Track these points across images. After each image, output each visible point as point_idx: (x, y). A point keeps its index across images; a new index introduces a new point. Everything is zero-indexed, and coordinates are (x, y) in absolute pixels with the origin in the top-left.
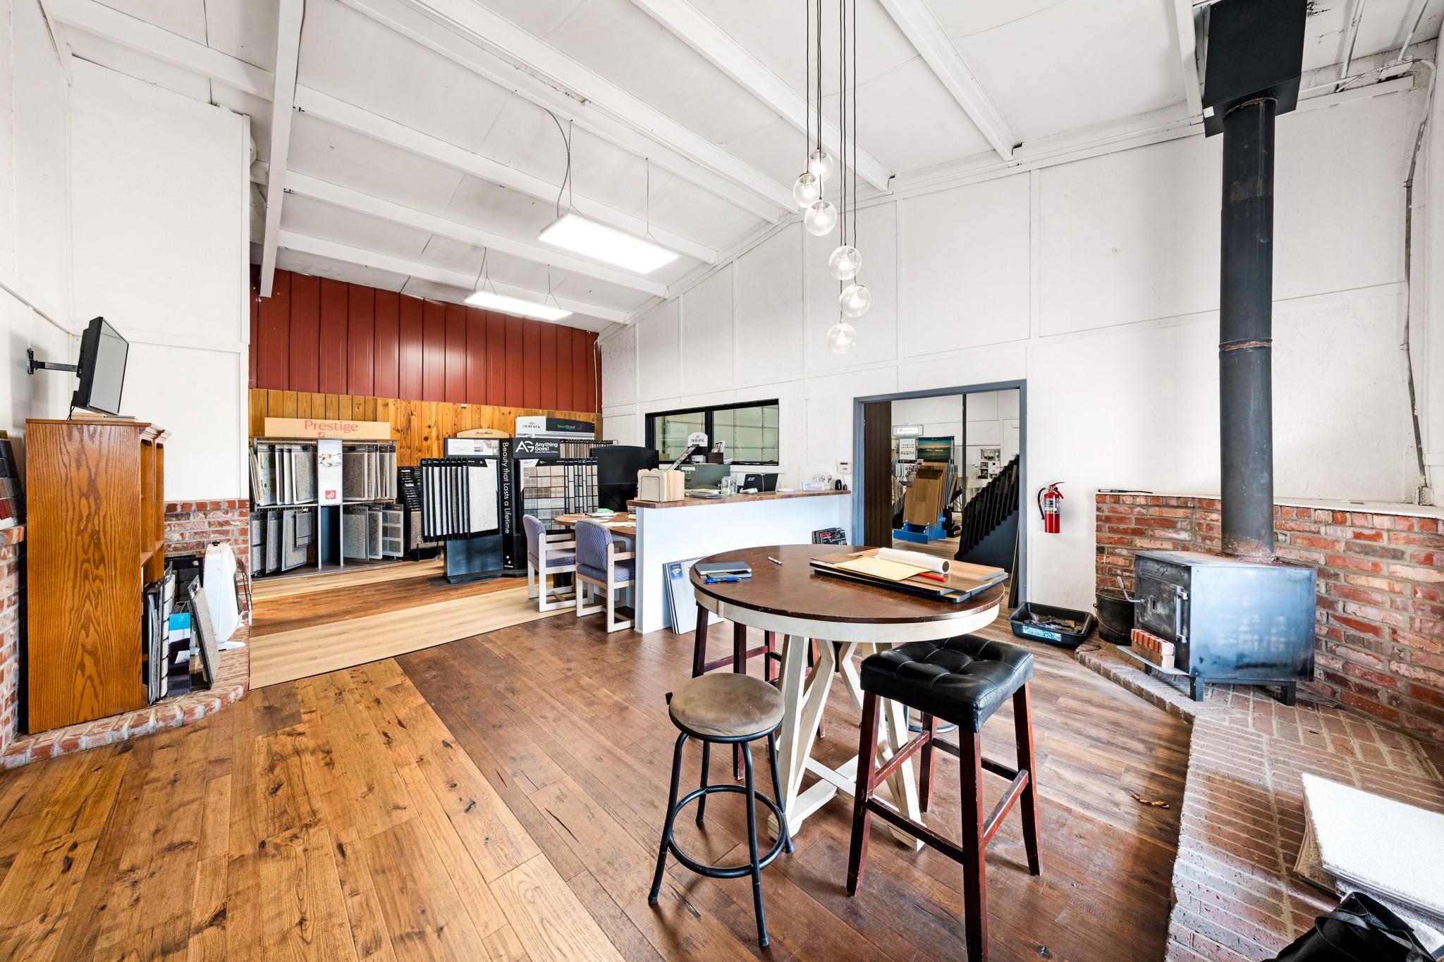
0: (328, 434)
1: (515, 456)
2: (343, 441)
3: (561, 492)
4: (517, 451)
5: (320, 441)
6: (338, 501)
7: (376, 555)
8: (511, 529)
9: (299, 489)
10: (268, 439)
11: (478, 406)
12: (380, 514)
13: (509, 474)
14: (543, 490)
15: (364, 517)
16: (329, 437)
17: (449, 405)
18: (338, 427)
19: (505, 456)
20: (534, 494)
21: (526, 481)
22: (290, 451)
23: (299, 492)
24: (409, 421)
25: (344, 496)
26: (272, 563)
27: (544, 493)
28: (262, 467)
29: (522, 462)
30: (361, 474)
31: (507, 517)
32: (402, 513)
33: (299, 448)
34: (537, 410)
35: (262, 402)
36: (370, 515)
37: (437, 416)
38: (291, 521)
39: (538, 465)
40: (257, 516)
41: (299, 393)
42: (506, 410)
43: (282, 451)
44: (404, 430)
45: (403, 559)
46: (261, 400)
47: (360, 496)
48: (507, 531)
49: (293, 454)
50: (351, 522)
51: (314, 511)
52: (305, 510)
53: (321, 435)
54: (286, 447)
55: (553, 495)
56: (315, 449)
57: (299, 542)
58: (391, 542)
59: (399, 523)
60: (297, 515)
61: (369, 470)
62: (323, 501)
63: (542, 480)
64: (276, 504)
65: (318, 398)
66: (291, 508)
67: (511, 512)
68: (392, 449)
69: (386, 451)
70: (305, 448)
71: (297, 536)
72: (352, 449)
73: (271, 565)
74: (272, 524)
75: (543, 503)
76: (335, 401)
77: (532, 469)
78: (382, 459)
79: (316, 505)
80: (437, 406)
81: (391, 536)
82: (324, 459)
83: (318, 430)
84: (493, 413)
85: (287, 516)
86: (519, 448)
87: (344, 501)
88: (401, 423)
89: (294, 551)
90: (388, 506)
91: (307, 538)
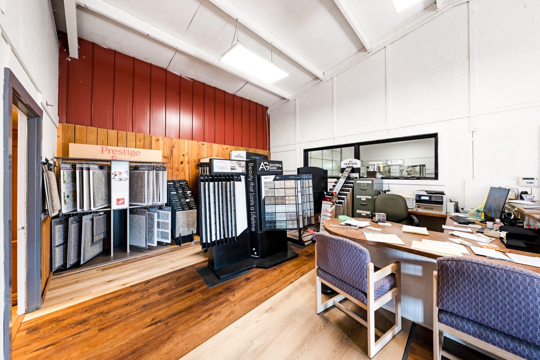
0: (119, 157)
1: (258, 173)
2: (130, 162)
3: (293, 200)
4: (260, 169)
5: (112, 162)
6: (126, 206)
7: (152, 243)
8: (256, 228)
9: (96, 198)
10: (72, 159)
11: (211, 144)
12: (156, 215)
13: (254, 187)
14: (280, 198)
15: (144, 217)
16: (120, 159)
17: (195, 142)
18: (126, 152)
19: (250, 173)
20: (273, 201)
21: (266, 192)
22: (88, 169)
23: (96, 201)
24: (172, 151)
25: (130, 201)
26: (72, 258)
27: (281, 201)
28: (64, 182)
29: (263, 177)
30: (143, 186)
31: (253, 219)
32: (170, 213)
33: (96, 167)
34: (240, 148)
35: (71, 134)
36: (149, 214)
37: (188, 149)
38: (90, 224)
39: (275, 179)
40: (61, 221)
41: (99, 129)
42: (225, 147)
43: (82, 169)
44: (169, 157)
45: (171, 244)
46: (70, 132)
47: (142, 202)
48: (253, 229)
49: (91, 172)
50: (135, 220)
51: (108, 214)
52: (101, 213)
53: (114, 158)
54: (85, 166)
55: (287, 202)
56: (109, 168)
57: (96, 239)
58: (162, 232)
59: (168, 219)
60: (95, 218)
61: (148, 183)
62: (115, 206)
63: (278, 191)
64: (76, 211)
65: (113, 133)
66: (90, 213)
67: (256, 215)
68: (164, 169)
69: (160, 170)
70: (101, 167)
71: (95, 234)
72: (136, 168)
73: (72, 260)
74: (73, 228)
75: (280, 208)
76: (124, 136)
77: (270, 182)
78: (157, 175)
79: (109, 209)
80: (188, 143)
81: (162, 228)
82: (116, 175)
83: (111, 154)
84: (219, 148)
85: (86, 220)
86: (261, 167)
87: (130, 205)
88: (167, 153)
89: (92, 245)
90: (160, 208)
91: (102, 234)
